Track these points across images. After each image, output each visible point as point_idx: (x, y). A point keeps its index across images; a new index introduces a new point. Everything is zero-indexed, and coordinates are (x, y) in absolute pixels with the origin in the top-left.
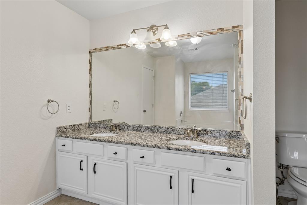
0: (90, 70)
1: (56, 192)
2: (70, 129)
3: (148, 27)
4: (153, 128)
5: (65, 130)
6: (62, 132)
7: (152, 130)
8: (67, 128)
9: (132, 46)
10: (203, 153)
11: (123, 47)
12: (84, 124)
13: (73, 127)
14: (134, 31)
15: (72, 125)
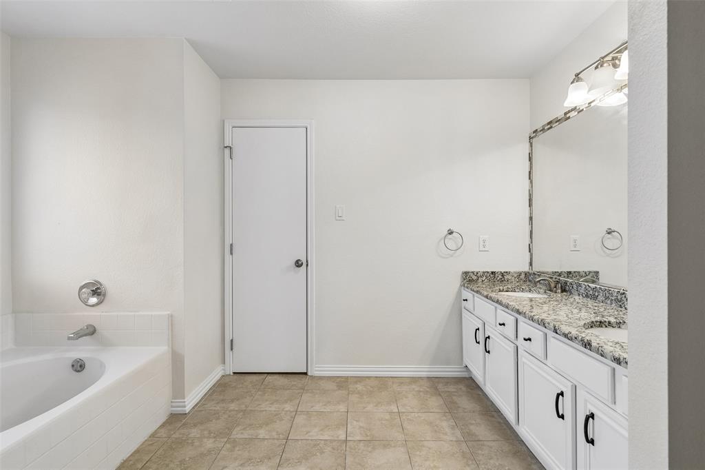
0: (530, 172)
1: (462, 370)
2: (485, 278)
3: (598, 59)
4: (619, 297)
5: (474, 278)
6: (469, 279)
7: (617, 300)
8: (479, 275)
9: (586, 108)
10: (602, 356)
11: (572, 114)
12: (515, 273)
13: (492, 276)
14: (577, 77)
15: (488, 272)
